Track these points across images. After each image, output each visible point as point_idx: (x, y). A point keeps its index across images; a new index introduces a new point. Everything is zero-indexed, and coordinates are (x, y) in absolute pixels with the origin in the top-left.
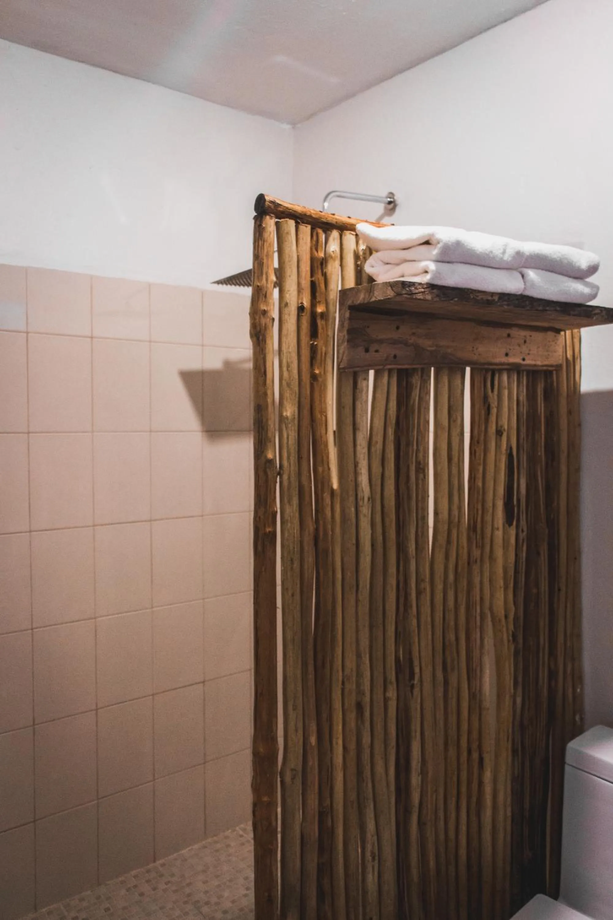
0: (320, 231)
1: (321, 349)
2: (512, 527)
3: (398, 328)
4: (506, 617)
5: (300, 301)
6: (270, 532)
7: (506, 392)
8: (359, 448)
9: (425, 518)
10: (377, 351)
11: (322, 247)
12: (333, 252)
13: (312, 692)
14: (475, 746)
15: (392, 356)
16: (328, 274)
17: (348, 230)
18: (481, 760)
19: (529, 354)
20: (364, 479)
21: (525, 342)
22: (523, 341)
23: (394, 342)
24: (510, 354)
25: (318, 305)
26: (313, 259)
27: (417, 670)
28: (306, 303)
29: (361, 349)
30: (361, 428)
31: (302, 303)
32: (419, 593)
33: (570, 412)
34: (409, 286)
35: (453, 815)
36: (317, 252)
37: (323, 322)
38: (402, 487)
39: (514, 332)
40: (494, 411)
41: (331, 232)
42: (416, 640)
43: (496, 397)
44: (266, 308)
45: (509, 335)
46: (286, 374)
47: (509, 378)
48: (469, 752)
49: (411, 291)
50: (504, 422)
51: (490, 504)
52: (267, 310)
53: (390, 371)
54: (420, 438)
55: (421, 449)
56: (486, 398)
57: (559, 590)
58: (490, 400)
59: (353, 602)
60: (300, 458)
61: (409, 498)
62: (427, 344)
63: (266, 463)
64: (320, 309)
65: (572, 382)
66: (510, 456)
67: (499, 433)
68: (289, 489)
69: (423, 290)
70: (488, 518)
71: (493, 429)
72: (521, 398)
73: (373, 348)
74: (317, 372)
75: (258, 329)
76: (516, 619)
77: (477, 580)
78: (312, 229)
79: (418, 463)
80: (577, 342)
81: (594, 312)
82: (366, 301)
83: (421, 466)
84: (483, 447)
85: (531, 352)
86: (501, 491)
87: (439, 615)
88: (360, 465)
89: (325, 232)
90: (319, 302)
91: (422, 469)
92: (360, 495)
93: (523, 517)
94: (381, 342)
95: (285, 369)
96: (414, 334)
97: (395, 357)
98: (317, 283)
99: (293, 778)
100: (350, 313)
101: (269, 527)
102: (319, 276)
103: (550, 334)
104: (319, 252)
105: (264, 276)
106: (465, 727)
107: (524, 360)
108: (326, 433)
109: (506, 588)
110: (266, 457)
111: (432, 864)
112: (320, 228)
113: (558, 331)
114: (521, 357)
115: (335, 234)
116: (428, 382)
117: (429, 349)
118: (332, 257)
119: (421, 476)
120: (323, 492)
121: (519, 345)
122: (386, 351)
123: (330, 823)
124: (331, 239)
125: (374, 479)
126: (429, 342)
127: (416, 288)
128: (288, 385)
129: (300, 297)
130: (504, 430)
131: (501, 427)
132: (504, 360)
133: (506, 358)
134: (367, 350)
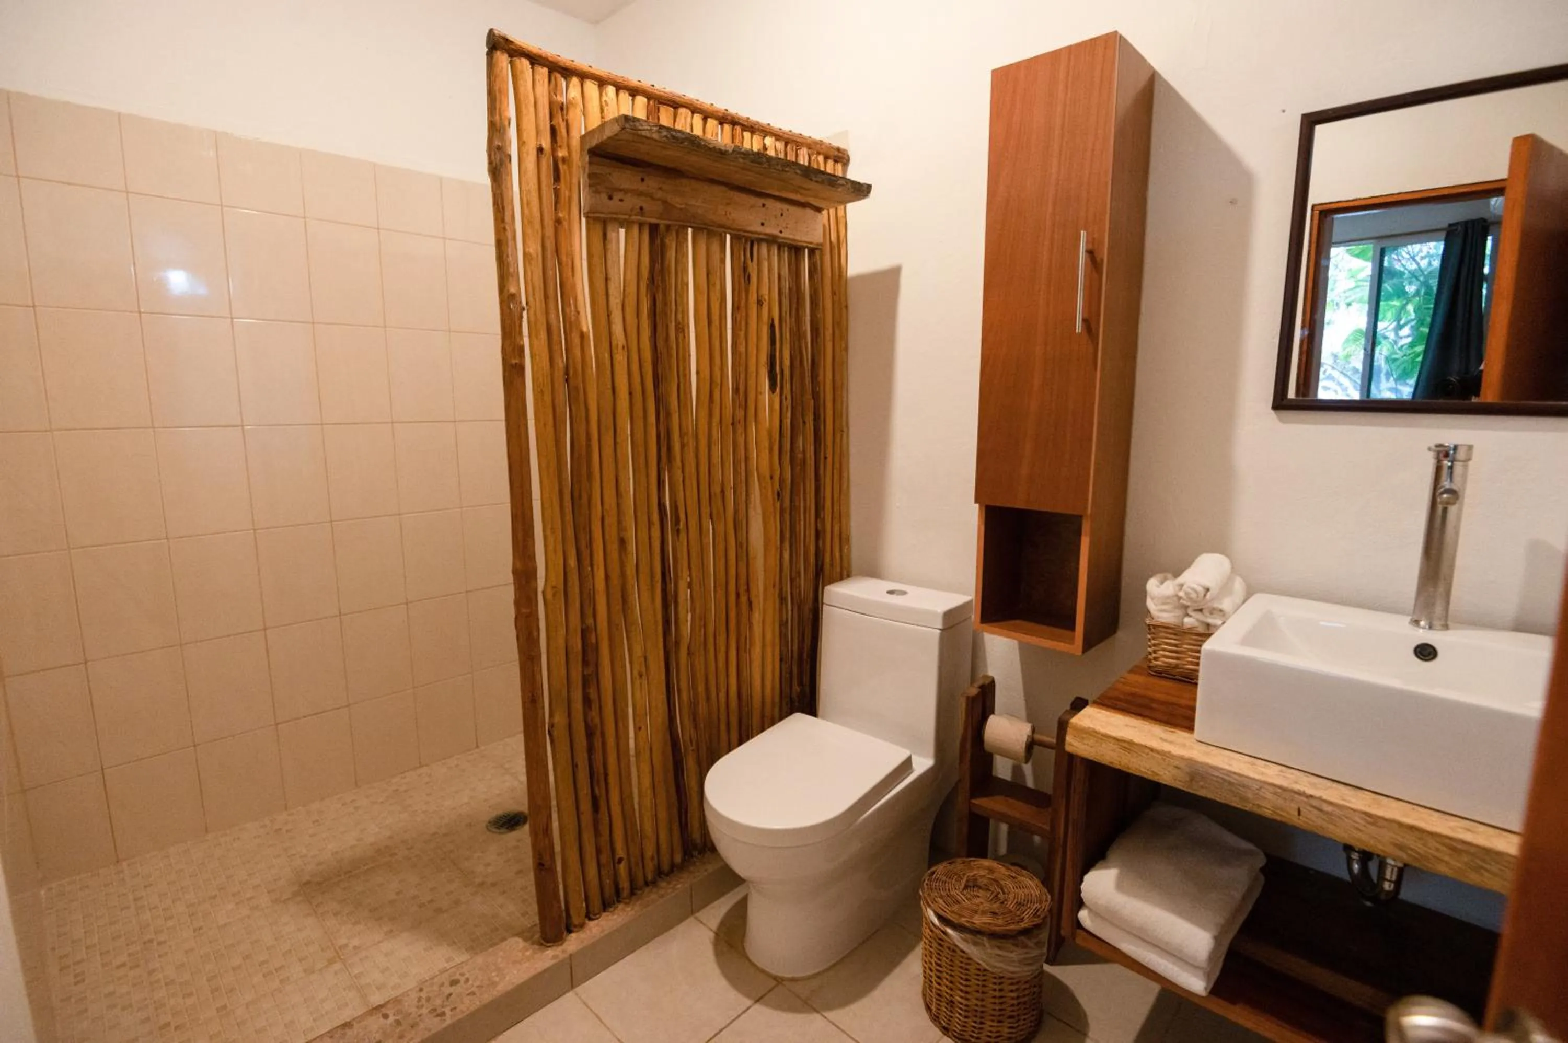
0: (558, 76)
1: (565, 194)
2: (775, 394)
3: (643, 180)
4: (771, 477)
5: (539, 143)
6: (516, 364)
7: (765, 264)
8: (611, 299)
9: (687, 376)
10: (621, 200)
11: (562, 93)
12: (573, 98)
13: (569, 517)
14: (743, 589)
15: (638, 207)
16: (570, 122)
17: (588, 78)
18: (750, 603)
19: (787, 228)
20: (618, 328)
21: (782, 215)
22: (780, 214)
23: (640, 194)
24: (765, 224)
25: (559, 149)
26: (551, 104)
27: (682, 516)
28: (546, 144)
29: (604, 197)
30: (612, 279)
31: (541, 145)
32: (683, 446)
33: (834, 293)
34: (634, 122)
35: (723, 649)
36: (556, 96)
37: (565, 167)
38: (661, 343)
39: (770, 203)
40: (754, 279)
41: (571, 79)
42: (681, 488)
43: (756, 267)
44: (500, 144)
45: (764, 205)
46: (526, 211)
47: (769, 251)
48: (738, 595)
49: (635, 126)
50: (765, 291)
51: (752, 368)
52: (502, 145)
53: (641, 225)
54: (678, 299)
55: (680, 309)
56: (745, 269)
57: (826, 458)
58: (750, 269)
59: (610, 441)
60: (546, 297)
61: (669, 355)
62: (677, 201)
63: (508, 298)
64: (561, 153)
65: (837, 265)
66: (772, 326)
67: (760, 303)
68: (535, 324)
69: (649, 128)
70: (752, 383)
71: (753, 298)
72: (782, 273)
73: (617, 197)
74: (561, 215)
75: (494, 164)
76: (782, 481)
77: (741, 440)
78: (550, 73)
79: (677, 324)
80: (841, 223)
81: (839, 182)
82: (600, 141)
83: (680, 326)
84: (744, 314)
85: (788, 226)
86: (764, 358)
87: (704, 468)
88: (613, 316)
89: (565, 78)
90: (560, 147)
91: (681, 329)
92: (614, 343)
93: (787, 386)
94: (625, 191)
95: (525, 206)
96: (660, 189)
97: (641, 208)
98: (557, 127)
99: (554, 595)
100: (590, 157)
101: (515, 358)
102: (559, 121)
103: (809, 212)
104: (558, 96)
105: (497, 111)
106: (732, 572)
107: (781, 232)
108: (573, 275)
109: (771, 450)
110: (508, 291)
111: (701, 688)
112: (559, 72)
113: (819, 210)
114: (779, 230)
115: (575, 81)
116: (685, 245)
117: (679, 206)
118: (572, 104)
119: (681, 336)
120: (571, 331)
121: (776, 217)
122: (632, 202)
123: (594, 640)
124: (571, 85)
125: (629, 329)
126: (678, 199)
127: (642, 126)
128: (530, 222)
129: (539, 138)
130: (765, 300)
131: (762, 296)
132: (760, 229)
133: (762, 227)
134: (610, 198)
